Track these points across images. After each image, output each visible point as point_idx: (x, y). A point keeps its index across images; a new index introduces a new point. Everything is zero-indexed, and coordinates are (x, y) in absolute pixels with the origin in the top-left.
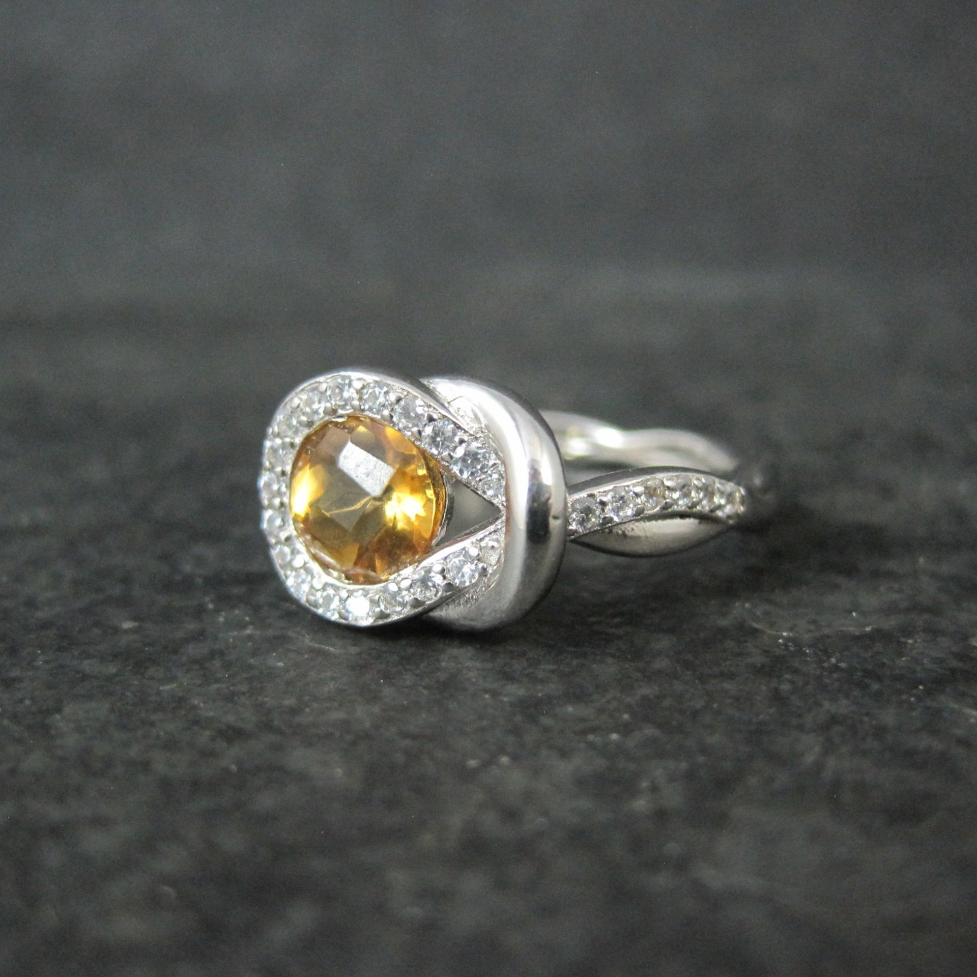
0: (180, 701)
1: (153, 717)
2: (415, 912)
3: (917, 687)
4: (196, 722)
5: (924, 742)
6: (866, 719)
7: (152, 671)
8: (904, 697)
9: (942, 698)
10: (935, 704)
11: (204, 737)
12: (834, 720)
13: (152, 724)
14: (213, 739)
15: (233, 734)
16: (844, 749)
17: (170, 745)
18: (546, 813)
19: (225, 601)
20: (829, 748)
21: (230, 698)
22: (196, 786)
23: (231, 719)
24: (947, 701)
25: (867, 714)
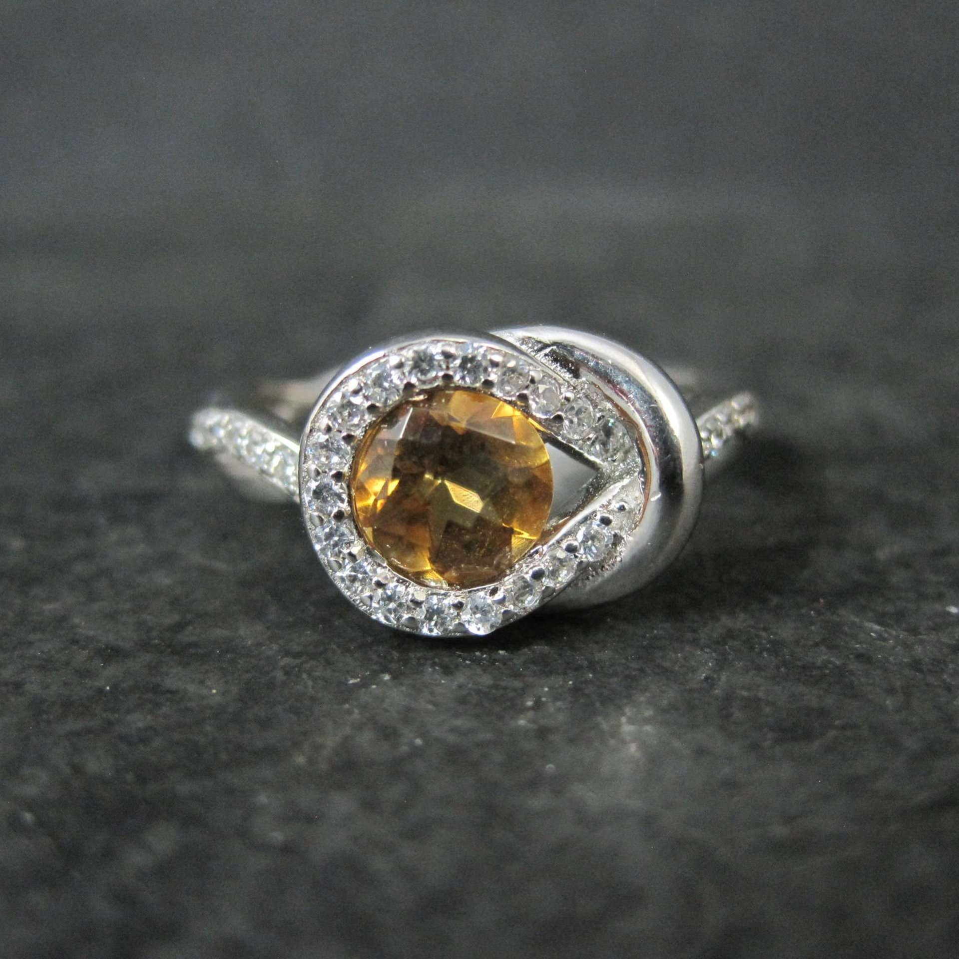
0: (61, 620)
1: (32, 637)
2: (278, 836)
3: (818, 601)
4: (75, 642)
5: (822, 656)
6: (764, 634)
7: (37, 590)
8: (803, 611)
9: (843, 612)
10: (835, 618)
11: (81, 657)
12: (730, 634)
13: (31, 643)
14: (90, 658)
15: (111, 654)
16: (739, 664)
17: (46, 666)
18: (422, 734)
19: (118, 519)
20: (722, 663)
21: (112, 616)
22: (67, 706)
23: (111, 638)
24: (847, 615)
25: (765, 629)
